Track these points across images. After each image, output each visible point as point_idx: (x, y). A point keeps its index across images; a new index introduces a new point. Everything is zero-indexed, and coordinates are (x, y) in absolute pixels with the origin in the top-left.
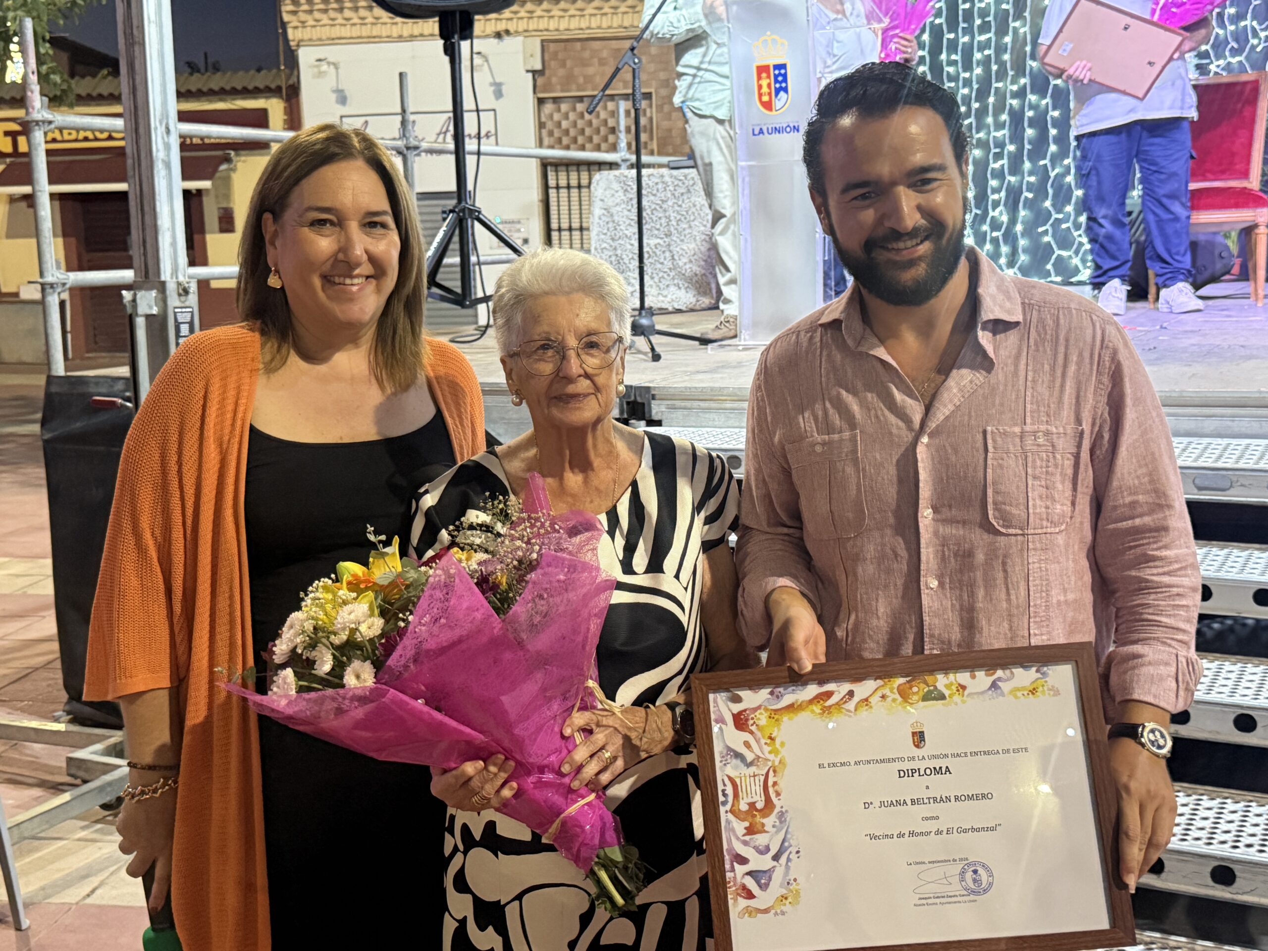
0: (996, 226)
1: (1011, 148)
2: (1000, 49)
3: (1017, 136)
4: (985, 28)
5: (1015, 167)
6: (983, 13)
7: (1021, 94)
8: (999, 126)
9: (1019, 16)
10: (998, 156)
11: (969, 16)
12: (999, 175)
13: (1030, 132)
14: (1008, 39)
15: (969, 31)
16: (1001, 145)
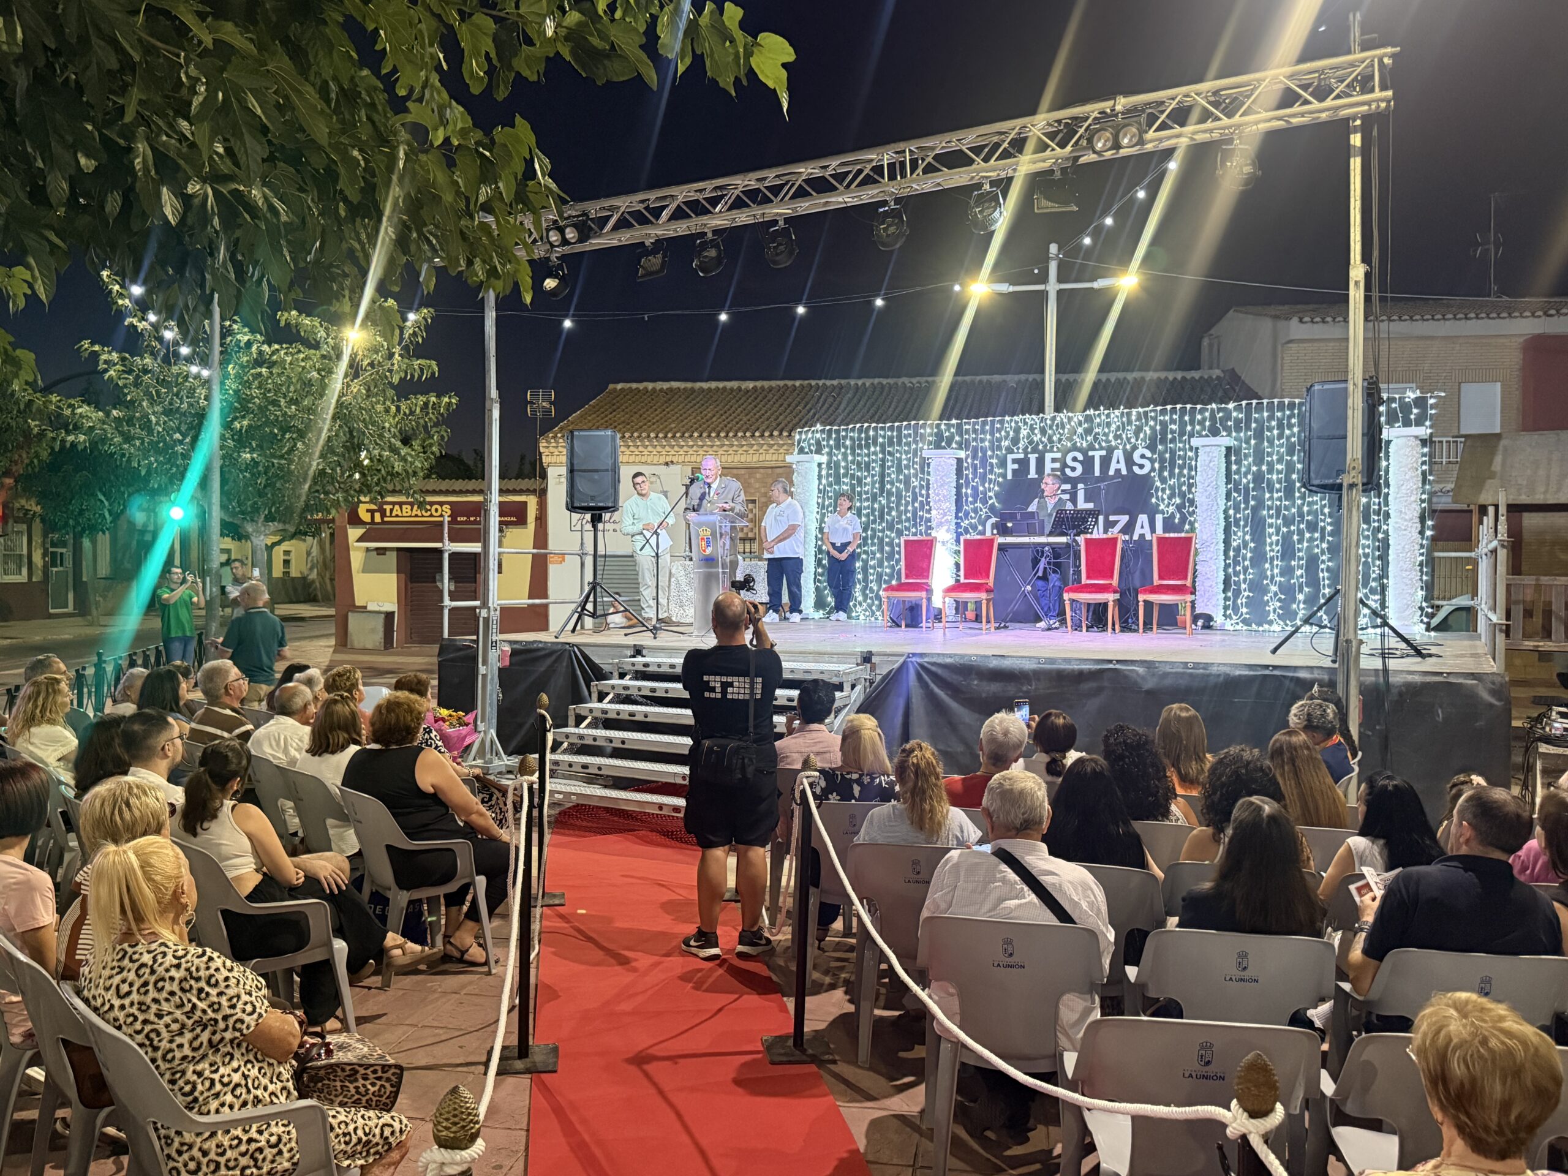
0: (872, 591)
1: (878, 555)
2: (873, 510)
3: (881, 550)
4: (867, 499)
5: (881, 565)
6: (866, 493)
7: (883, 531)
8: (873, 544)
9: (881, 495)
10: (873, 558)
11: (860, 494)
12: (874, 567)
13: (887, 548)
14: (876, 506)
15: (860, 500)
16: (874, 553)
